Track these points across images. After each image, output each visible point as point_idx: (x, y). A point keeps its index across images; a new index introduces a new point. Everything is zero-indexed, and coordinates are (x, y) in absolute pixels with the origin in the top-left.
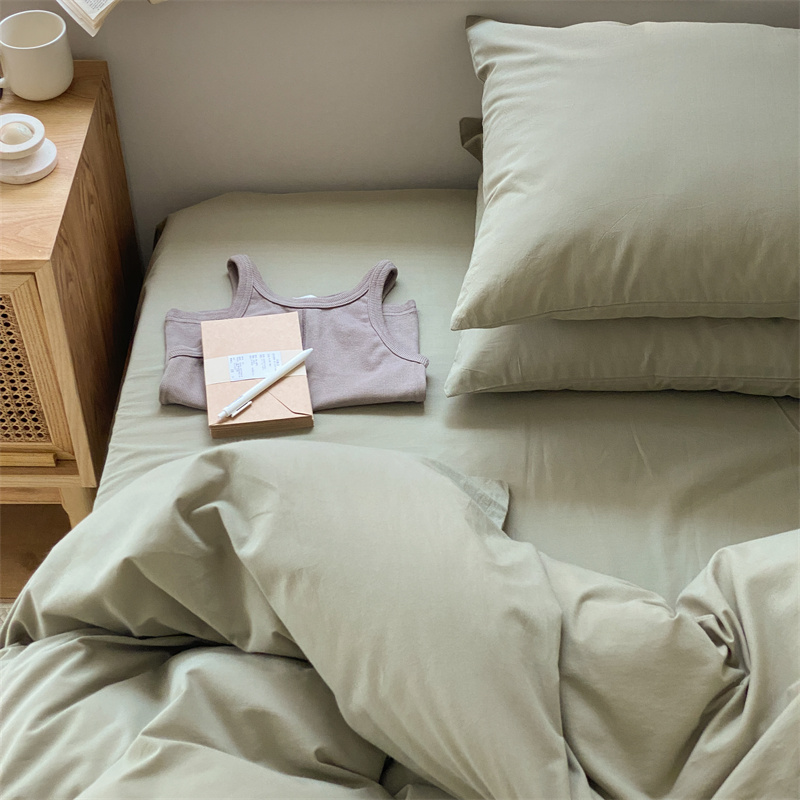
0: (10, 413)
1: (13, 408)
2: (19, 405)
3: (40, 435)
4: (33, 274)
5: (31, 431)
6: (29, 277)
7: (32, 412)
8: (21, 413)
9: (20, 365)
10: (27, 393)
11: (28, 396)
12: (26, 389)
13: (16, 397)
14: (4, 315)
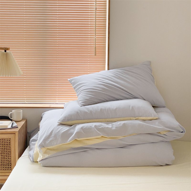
0: (7, 164)
1: (8, 163)
2: (8, 162)
3: (11, 169)
5: (10, 168)
6: (15, 134)
7: (10, 164)
8: (8, 164)
9: (10, 153)
10: (10, 159)
11: (10, 160)
12: (10, 158)
13: (8, 160)
14: (10, 142)
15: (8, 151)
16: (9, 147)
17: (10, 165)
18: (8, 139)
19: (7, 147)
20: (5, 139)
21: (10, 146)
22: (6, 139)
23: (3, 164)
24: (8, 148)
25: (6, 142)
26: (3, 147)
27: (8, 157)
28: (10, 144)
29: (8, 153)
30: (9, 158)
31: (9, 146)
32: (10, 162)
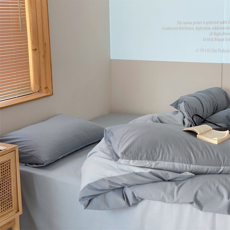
15: (8, 179)
16: (9, 173)
17: (11, 201)
18: (7, 162)
19: (7, 174)
20: (4, 163)
21: (10, 171)
23: (3, 202)
25: (5, 167)
27: (8, 188)
28: (9, 169)
29: (8, 183)
30: (10, 189)
31: (8, 171)
32: (11, 195)
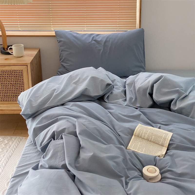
4: (27, 65)
6: (26, 66)
9: (23, 85)
14: (22, 74)
15: (21, 82)
21: (22, 78)
22: (18, 71)
24: (21, 80)
25: (18, 73)
26: (15, 78)
28: (22, 76)
29: (21, 85)
30: (22, 89)
